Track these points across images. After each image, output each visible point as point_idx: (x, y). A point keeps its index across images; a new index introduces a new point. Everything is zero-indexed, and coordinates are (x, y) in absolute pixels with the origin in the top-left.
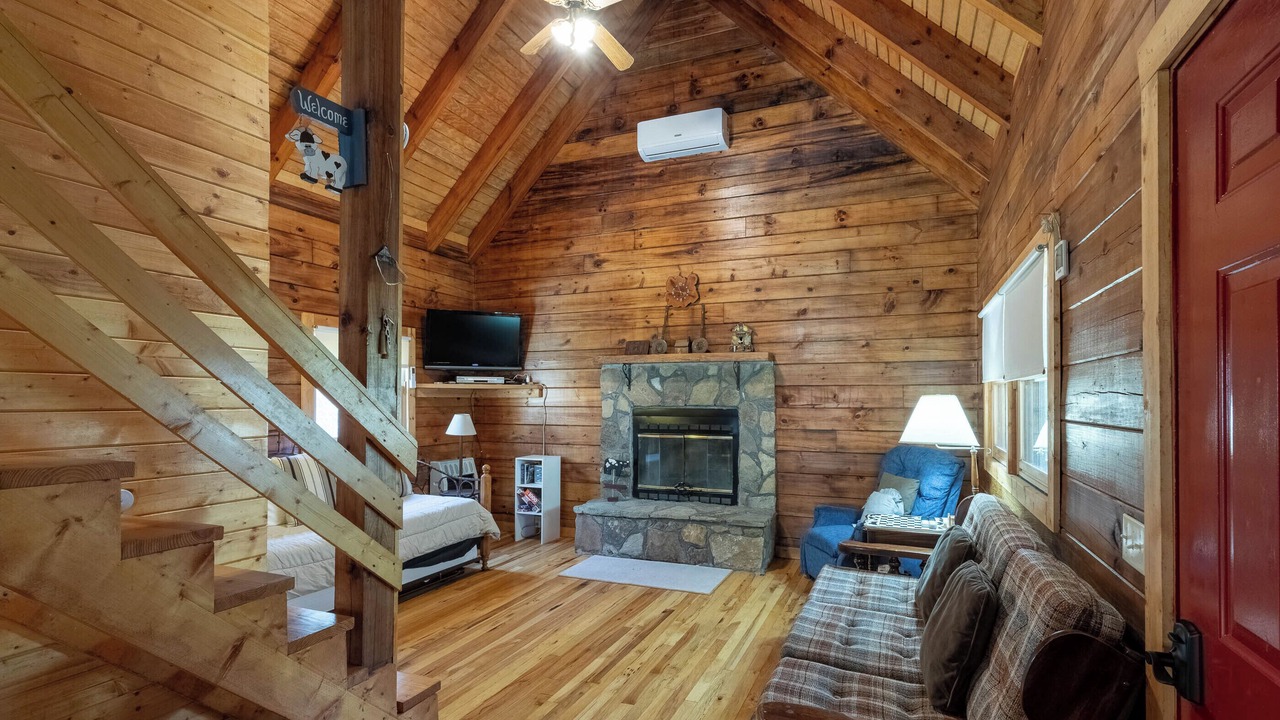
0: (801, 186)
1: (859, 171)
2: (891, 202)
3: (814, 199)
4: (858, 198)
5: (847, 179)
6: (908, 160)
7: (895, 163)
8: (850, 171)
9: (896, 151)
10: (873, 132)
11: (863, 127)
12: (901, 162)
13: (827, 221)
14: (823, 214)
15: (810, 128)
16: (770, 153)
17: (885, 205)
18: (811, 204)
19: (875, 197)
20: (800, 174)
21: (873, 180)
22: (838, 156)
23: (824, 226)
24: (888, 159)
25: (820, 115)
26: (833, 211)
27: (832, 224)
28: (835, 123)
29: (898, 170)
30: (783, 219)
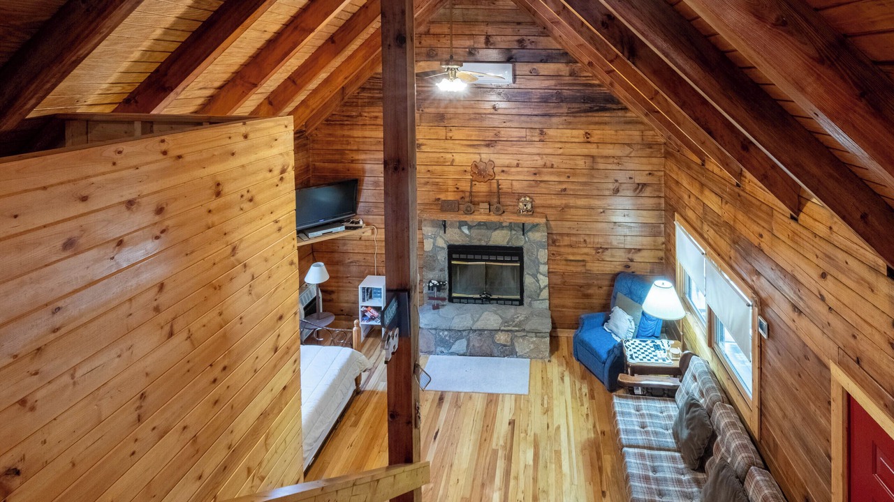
0: (560, 115)
1: (597, 111)
2: (616, 131)
3: (570, 123)
4: (597, 127)
5: (590, 114)
6: (625, 109)
7: (619, 109)
8: (591, 110)
9: (618, 103)
10: (605, 90)
11: (599, 86)
12: (622, 109)
13: (578, 138)
14: (575, 132)
15: (568, 79)
16: (541, 91)
17: (613, 132)
18: (569, 125)
19: (607, 127)
20: (561, 107)
21: (605, 116)
22: (586, 99)
23: (577, 140)
24: (614, 106)
25: (572, 74)
26: (582, 132)
27: (582, 140)
28: (582, 80)
29: (620, 113)
30: (551, 132)
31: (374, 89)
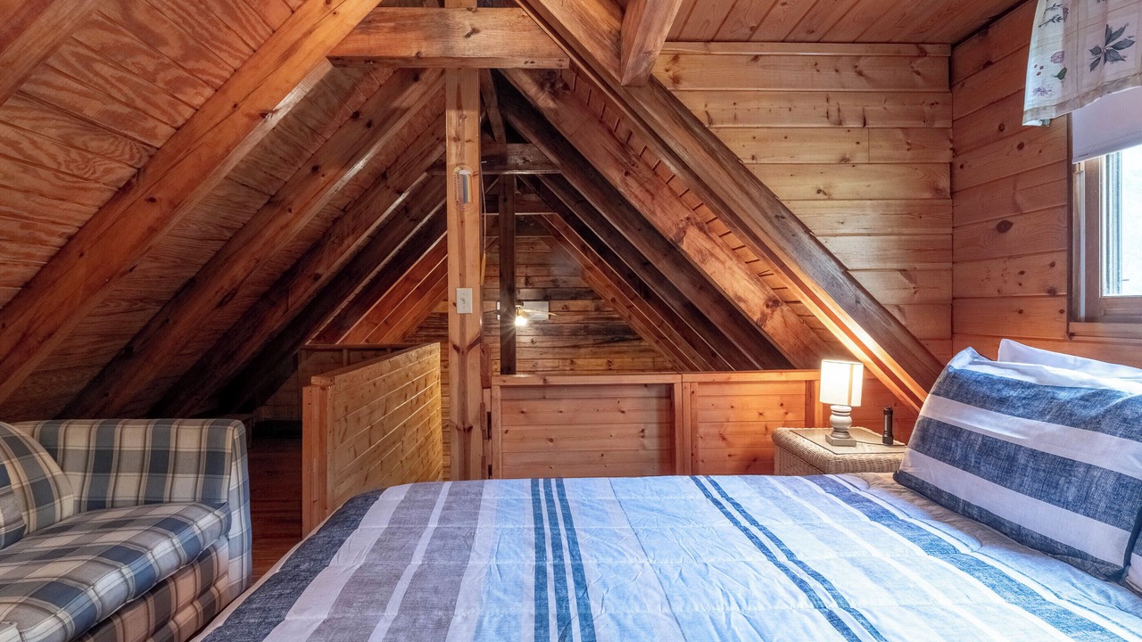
0: (588, 346)
1: (618, 341)
2: (633, 359)
3: (595, 353)
4: (617, 355)
5: (612, 344)
6: (640, 339)
7: (634, 340)
8: (612, 341)
9: (635, 333)
10: (623, 322)
11: (619, 319)
12: (637, 339)
13: (602, 366)
14: (600, 361)
15: (594, 314)
16: (572, 325)
17: (630, 360)
18: (595, 355)
19: (625, 356)
20: (588, 339)
21: (624, 346)
22: (609, 331)
23: (601, 368)
24: (631, 337)
25: (597, 309)
26: (605, 361)
27: (605, 368)
28: (605, 315)
29: (636, 343)
30: (580, 362)
31: (430, 328)
